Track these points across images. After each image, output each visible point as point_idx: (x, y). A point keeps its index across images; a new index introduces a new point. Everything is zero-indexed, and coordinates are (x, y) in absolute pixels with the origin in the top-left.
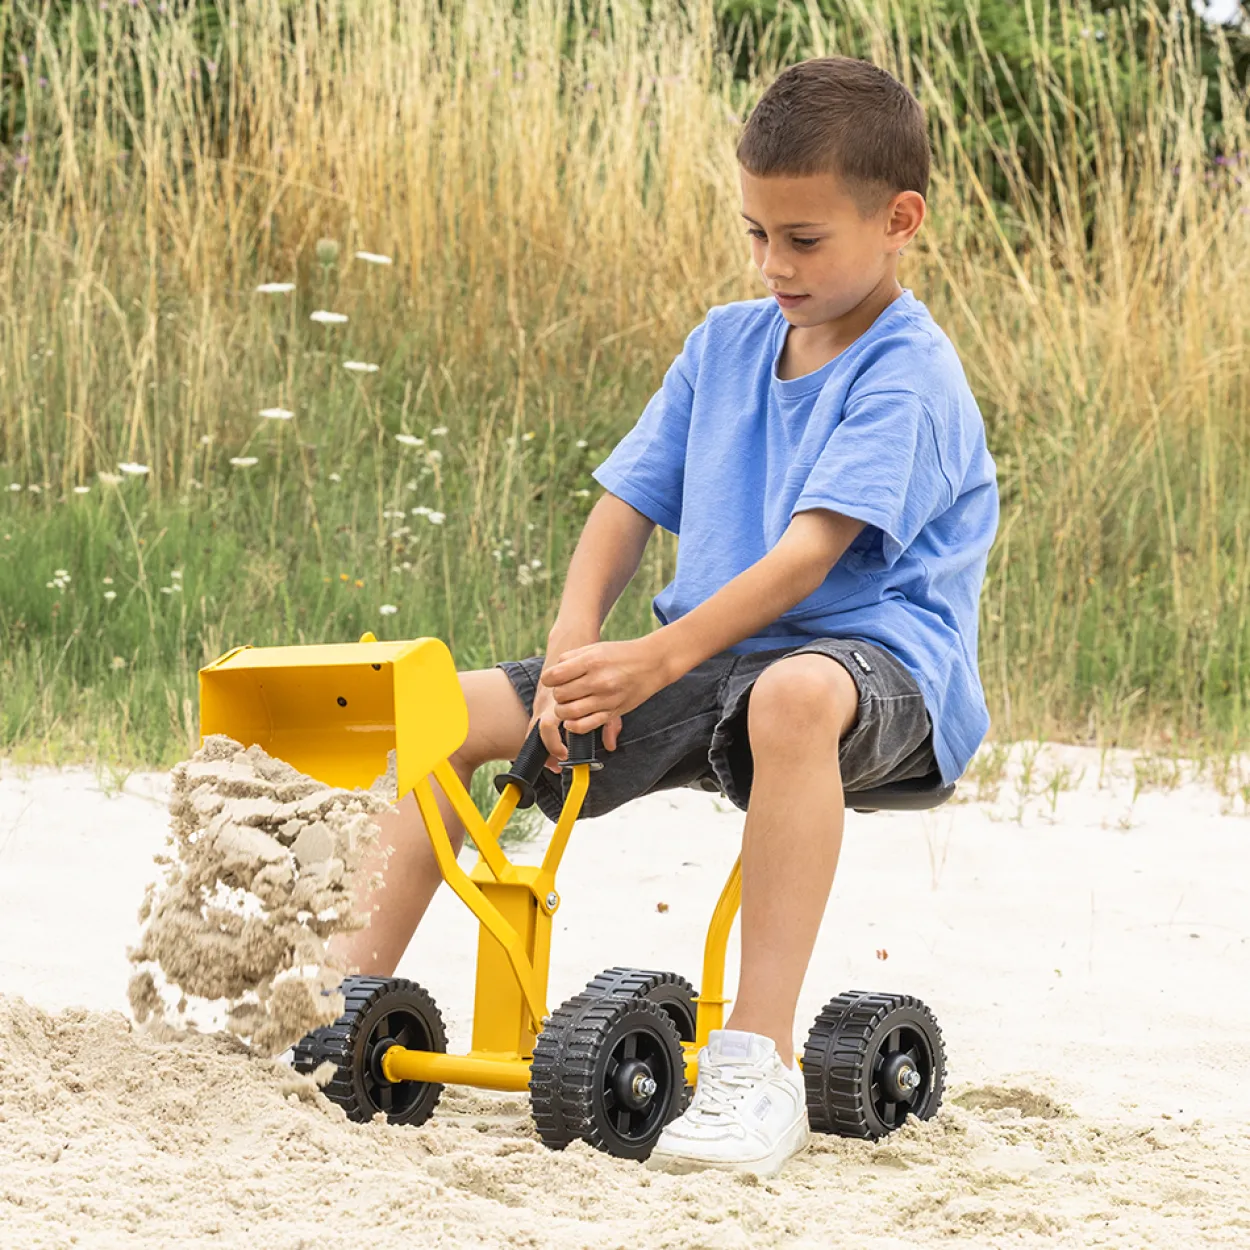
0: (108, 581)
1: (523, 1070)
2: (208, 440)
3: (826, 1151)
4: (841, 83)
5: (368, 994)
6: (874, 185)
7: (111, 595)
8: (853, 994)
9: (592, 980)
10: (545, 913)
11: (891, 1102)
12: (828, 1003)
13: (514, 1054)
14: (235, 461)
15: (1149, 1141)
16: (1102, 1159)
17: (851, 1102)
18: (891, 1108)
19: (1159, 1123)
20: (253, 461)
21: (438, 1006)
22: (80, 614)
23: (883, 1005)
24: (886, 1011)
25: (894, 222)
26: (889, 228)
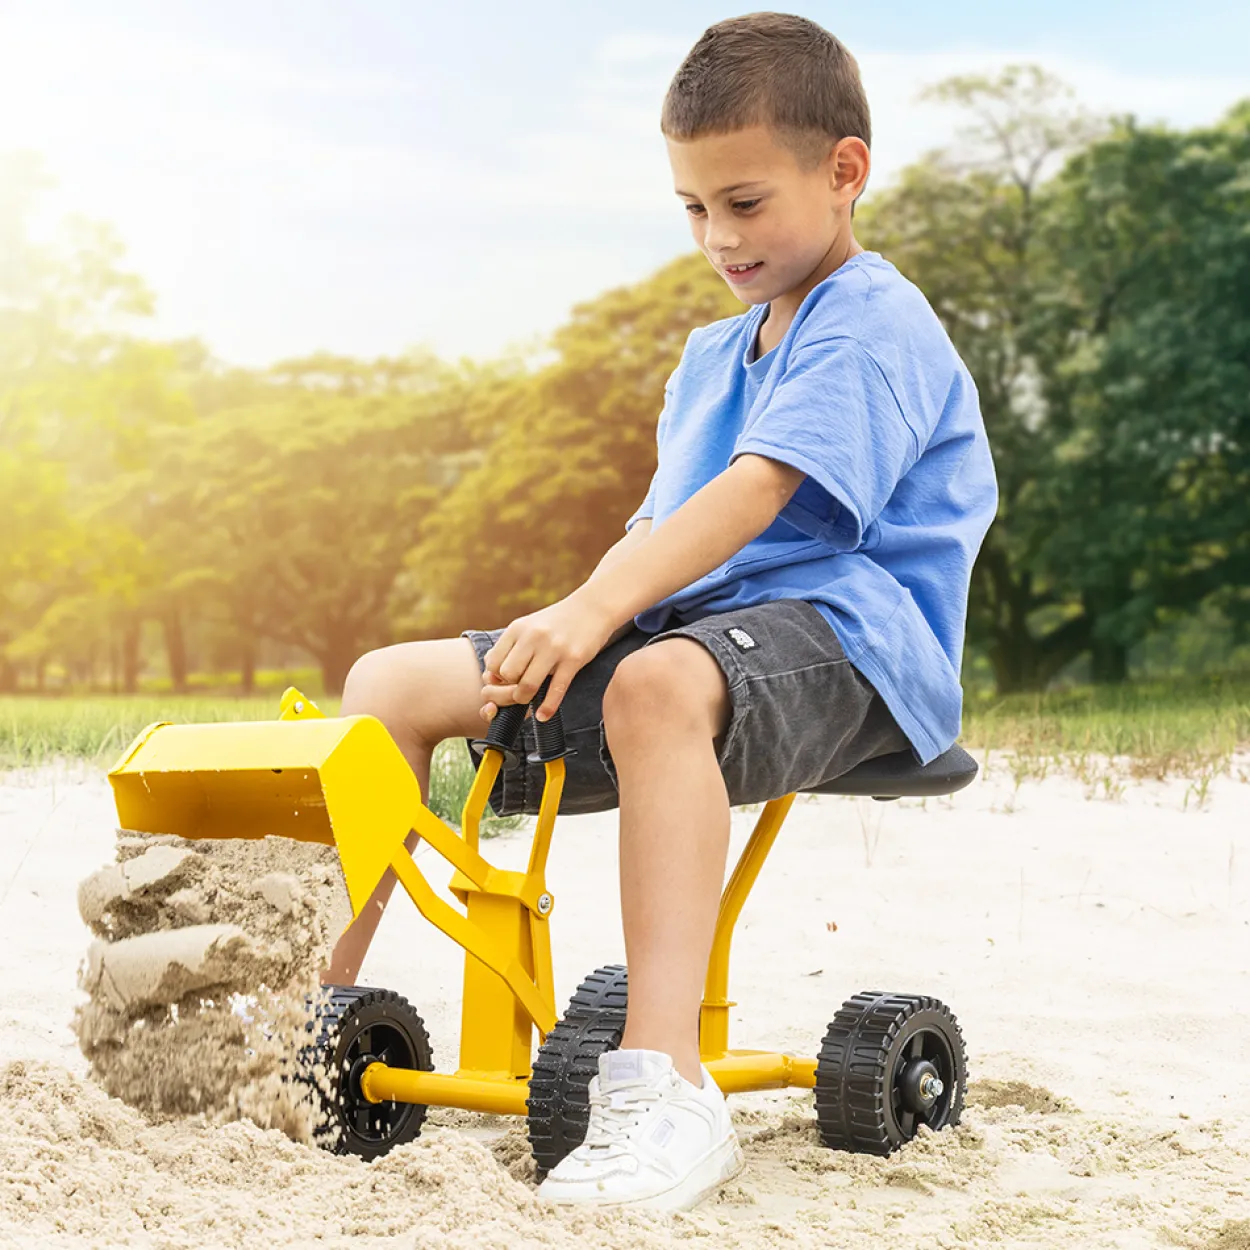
1: (522, 1092)
3: (833, 1169)
4: (760, 31)
6: (811, 135)
8: (867, 996)
10: (538, 918)
11: (909, 1111)
12: (840, 1008)
13: (506, 1073)
15: (1174, 1146)
16: (1126, 1168)
17: (873, 1119)
18: (909, 1118)
19: (1178, 1124)
21: (426, 1027)
23: (901, 1010)
24: (905, 1017)
25: (839, 176)
26: (835, 182)
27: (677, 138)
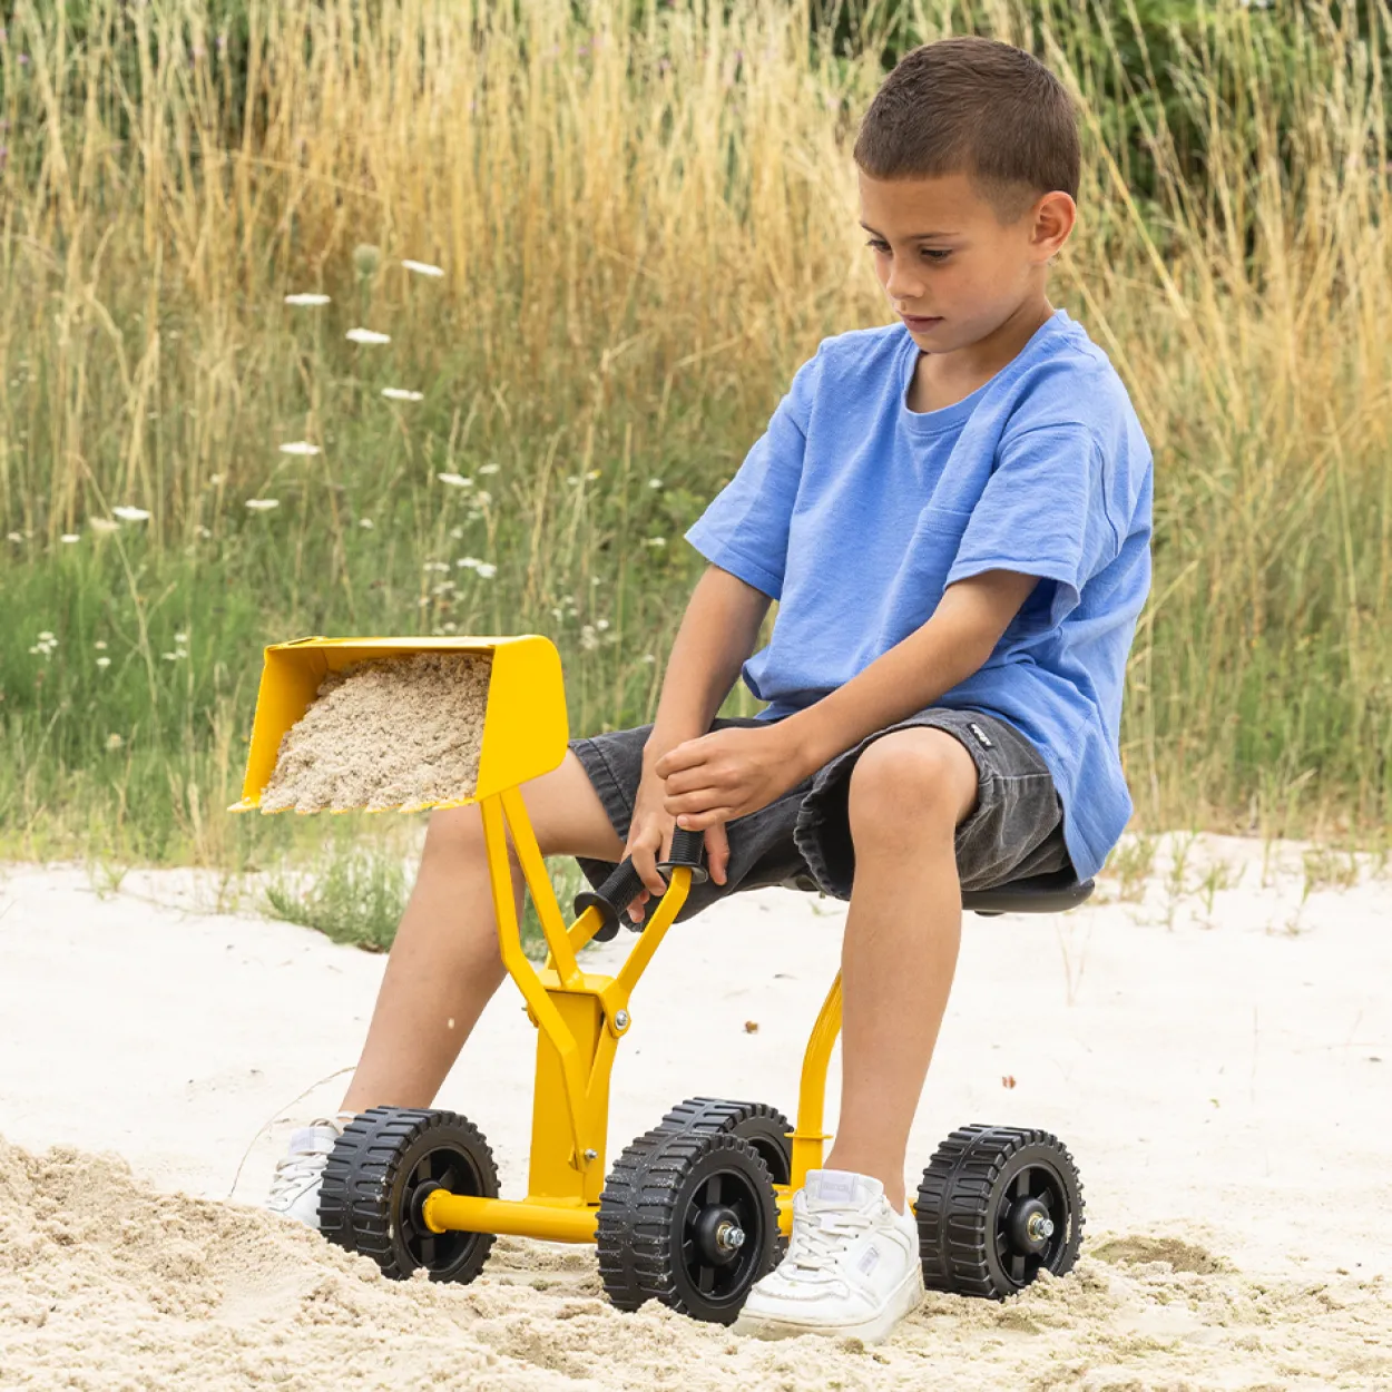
0: (101, 645)
1: (589, 1219)
2: (219, 479)
3: (943, 1313)
4: (973, 67)
5: (406, 1129)
6: (1015, 187)
7: (104, 662)
8: (975, 1129)
9: (669, 1112)
10: (611, 1033)
11: (1019, 1255)
12: (946, 1139)
13: (577, 1200)
14: (252, 503)
15: (1323, 1300)
16: (1268, 1322)
17: (973, 1255)
18: (1019, 1263)
19: (1334, 1280)
20: (272, 503)
21: (489, 1143)
22: (68, 682)
23: (1010, 1141)
24: (1014, 1149)
25: (1040, 228)
26: (1034, 236)
27: (868, 172)
